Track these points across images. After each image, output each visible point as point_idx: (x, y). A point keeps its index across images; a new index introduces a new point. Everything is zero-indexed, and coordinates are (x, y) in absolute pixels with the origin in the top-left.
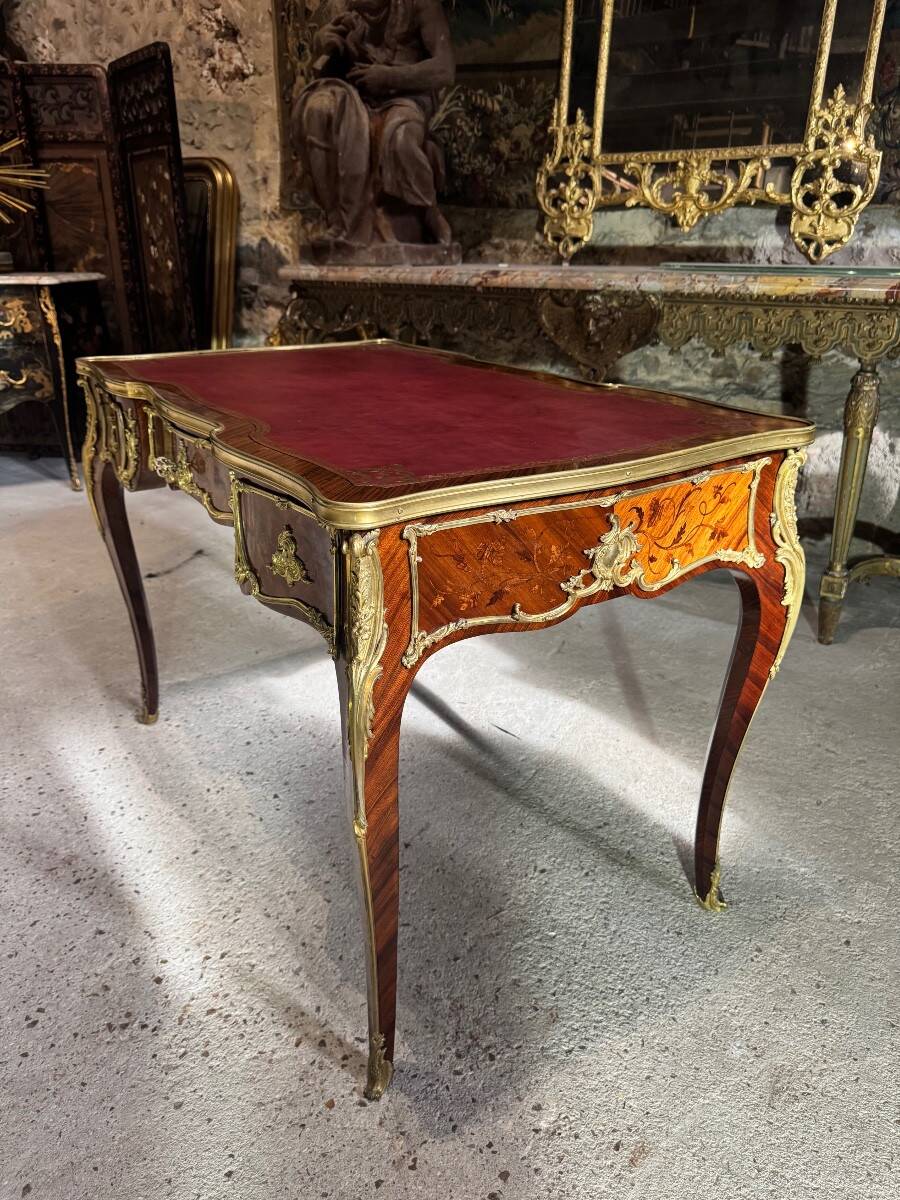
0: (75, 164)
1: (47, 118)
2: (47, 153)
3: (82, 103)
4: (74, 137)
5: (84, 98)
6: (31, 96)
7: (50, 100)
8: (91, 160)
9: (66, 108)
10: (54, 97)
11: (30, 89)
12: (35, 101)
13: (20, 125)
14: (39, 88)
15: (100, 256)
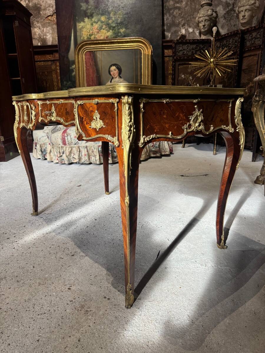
0: (252, 57)
1: (248, 44)
2: (245, 55)
3: (258, 36)
4: (253, 48)
5: (259, 35)
6: (245, 38)
7: (250, 38)
8: (257, 55)
9: (254, 39)
10: (251, 37)
11: (246, 36)
12: (246, 39)
13: (238, 47)
14: (248, 35)
15: (252, 85)
